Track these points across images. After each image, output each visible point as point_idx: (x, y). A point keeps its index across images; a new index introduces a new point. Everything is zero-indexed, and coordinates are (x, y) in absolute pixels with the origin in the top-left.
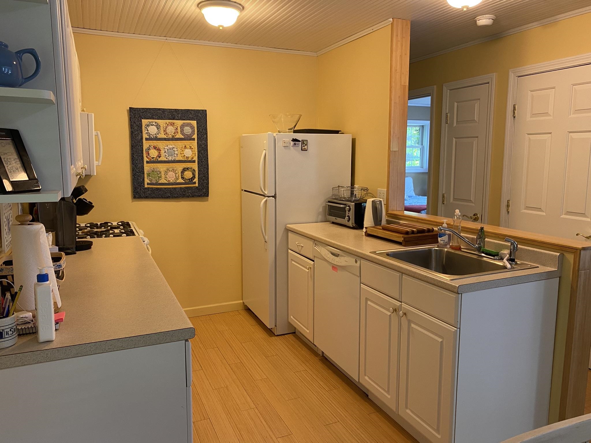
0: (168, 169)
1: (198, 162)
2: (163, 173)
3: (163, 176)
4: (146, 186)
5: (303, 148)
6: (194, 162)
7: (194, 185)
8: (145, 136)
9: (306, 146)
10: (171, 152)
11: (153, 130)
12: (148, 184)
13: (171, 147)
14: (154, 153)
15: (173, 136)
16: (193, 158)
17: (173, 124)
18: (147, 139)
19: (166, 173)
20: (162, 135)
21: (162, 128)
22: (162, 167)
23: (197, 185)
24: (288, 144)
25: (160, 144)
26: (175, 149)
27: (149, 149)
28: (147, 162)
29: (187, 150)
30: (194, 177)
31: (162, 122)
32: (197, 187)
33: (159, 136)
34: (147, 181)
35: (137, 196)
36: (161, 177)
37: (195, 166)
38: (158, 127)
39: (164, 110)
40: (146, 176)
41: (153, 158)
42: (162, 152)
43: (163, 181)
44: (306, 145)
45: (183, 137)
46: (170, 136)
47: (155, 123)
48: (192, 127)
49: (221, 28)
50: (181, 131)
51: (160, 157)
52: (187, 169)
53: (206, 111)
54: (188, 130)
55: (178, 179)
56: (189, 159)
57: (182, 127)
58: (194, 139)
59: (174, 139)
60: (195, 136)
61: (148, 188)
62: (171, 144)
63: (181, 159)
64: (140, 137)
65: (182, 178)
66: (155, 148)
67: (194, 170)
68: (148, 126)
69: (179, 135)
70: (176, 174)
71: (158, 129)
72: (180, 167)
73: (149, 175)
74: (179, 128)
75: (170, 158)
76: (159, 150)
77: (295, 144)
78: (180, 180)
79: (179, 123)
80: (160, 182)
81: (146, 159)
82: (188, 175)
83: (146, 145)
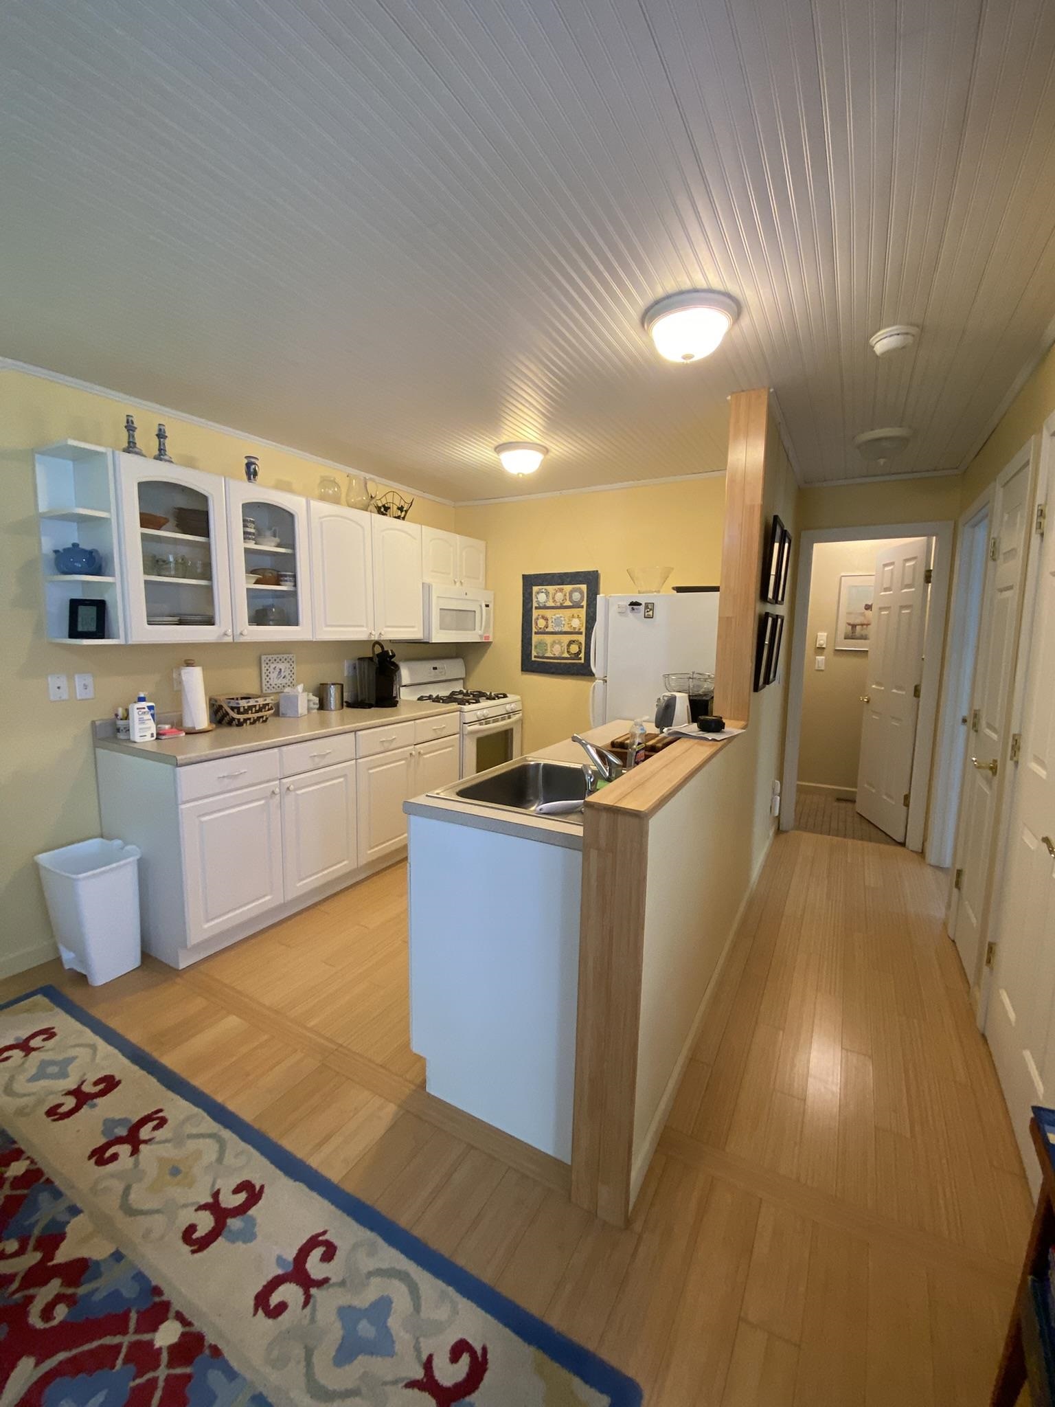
0: (554, 642)
1: (586, 634)
2: (549, 646)
3: (549, 649)
4: (533, 659)
5: (646, 614)
6: (581, 633)
7: (580, 661)
8: (535, 605)
9: (651, 612)
10: (558, 622)
11: (542, 598)
12: (535, 657)
13: (558, 616)
14: (542, 623)
15: (561, 604)
16: (580, 629)
17: (561, 590)
18: (536, 608)
19: (552, 646)
20: (550, 604)
21: (551, 595)
22: (548, 639)
23: (582, 661)
24: (624, 609)
25: (548, 613)
26: (562, 619)
27: (537, 619)
28: (536, 633)
29: (574, 619)
30: (580, 651)
31: (551, 588)
32: (582, 664)
33: (548, 605)
34: (534, 653)
35: (524, 669)
36: (546, 650)
37: (582, 638)
38: (547, 593)
39: (553, 575)
40: (533, 647)
41: (540, 628)
42: (550, 622)
43: (549, 654)
44: (651, 610)
45: (571, 604)
46: (558, 604)
47: (545, 589)
48: (581, 593)
49: (521, 475)
50: (570, 598)
51: (547, 628)
52: (574, 642)
53: (597, 571)
54: (576, 596)
55: (563, 653)
56: (577, 630)
57: (571, 593)
58: (582, 607)
59: (562, 607)
60: (584, 603)
61: (535, 661)
62: (559, 613)
63: (569, 630)
64: (530, 606)
65: (568, 652)
66: (543, 617)
67: (581, 643)
68: (538, 593)
69: (568, 603)
70: (562, 647)
71: (547, 596)
72: (566, 639)
73: (536, 647)
74: (568, 594)
75: (557, 629)
76: (546, 619)
77: (633, 609)
78: (566, 655)
79: (568, 588)
80: (546, 655)
81: (534, 630)
82: (574, 648)
83: (535, 613)
